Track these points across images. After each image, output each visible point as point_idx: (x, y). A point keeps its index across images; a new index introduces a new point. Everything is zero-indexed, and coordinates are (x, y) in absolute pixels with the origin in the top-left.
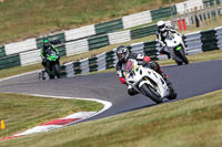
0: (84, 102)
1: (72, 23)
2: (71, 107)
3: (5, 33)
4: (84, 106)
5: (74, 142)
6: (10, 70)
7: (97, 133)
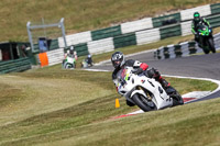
0: (198, 81)
1: (187, 3)
2: (185, 86)
3: (121, 12)
4: (199, 86)
5: (187, 122)
6: (126, 49)
7: (211, 113)
